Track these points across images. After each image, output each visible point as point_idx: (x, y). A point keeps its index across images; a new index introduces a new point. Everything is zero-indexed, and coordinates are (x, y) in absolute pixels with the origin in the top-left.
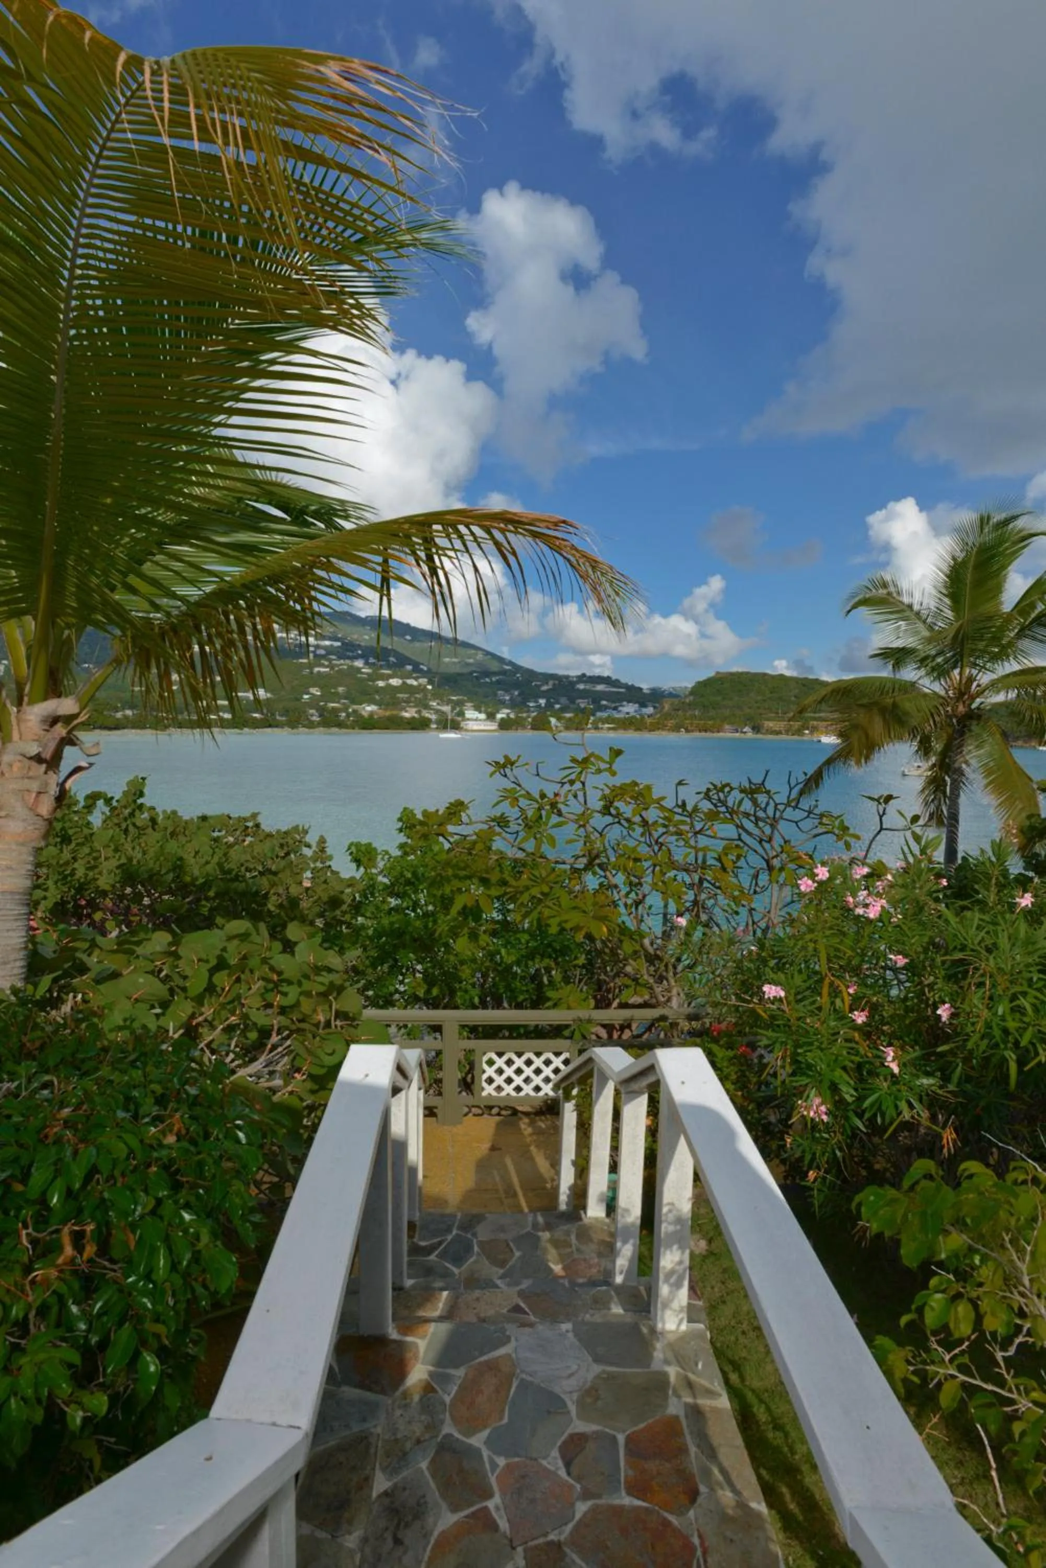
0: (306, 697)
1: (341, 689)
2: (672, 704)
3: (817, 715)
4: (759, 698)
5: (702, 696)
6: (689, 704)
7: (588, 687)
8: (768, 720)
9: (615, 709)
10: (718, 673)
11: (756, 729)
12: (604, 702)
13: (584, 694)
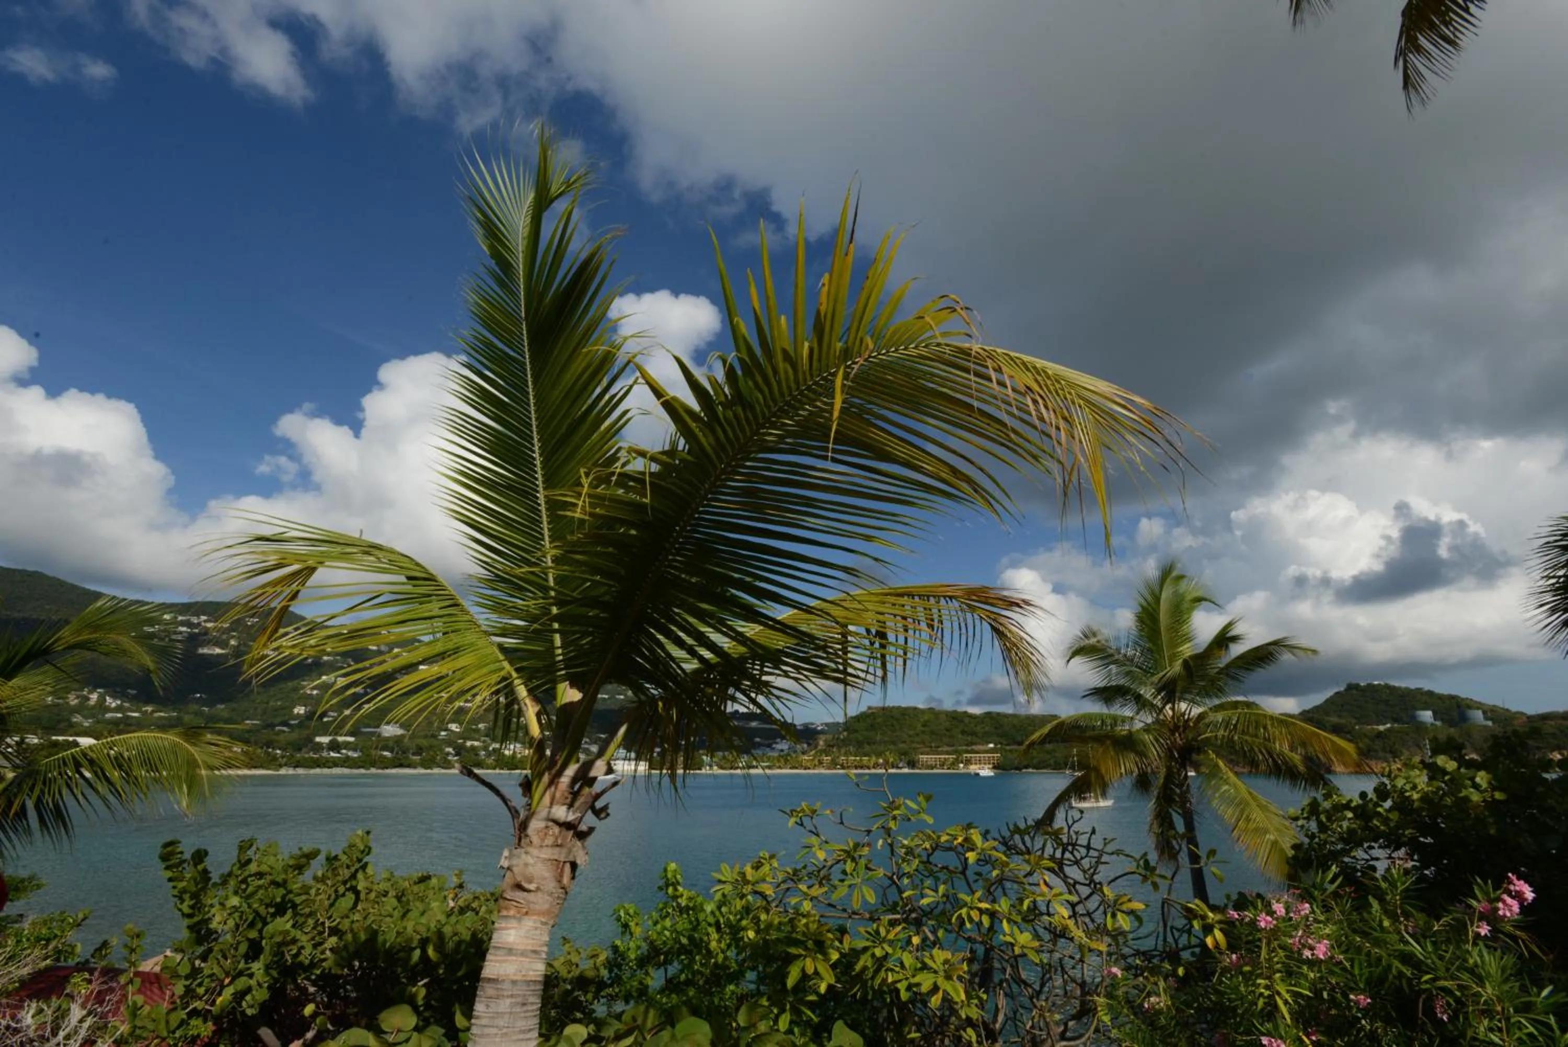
0: (443, 733)
1: (481, 726)
2: (825, 741)
3: (970, 748)
4: (911, 733)
5: (856, 731)
6: (843, 740)
7: (741, 724)
8: (922, 754)
9: (769, 746)
10: (869, 708)
11: (912, 764)
12: (758, 740)
13: (737, 731)
